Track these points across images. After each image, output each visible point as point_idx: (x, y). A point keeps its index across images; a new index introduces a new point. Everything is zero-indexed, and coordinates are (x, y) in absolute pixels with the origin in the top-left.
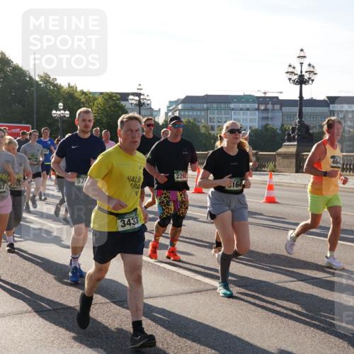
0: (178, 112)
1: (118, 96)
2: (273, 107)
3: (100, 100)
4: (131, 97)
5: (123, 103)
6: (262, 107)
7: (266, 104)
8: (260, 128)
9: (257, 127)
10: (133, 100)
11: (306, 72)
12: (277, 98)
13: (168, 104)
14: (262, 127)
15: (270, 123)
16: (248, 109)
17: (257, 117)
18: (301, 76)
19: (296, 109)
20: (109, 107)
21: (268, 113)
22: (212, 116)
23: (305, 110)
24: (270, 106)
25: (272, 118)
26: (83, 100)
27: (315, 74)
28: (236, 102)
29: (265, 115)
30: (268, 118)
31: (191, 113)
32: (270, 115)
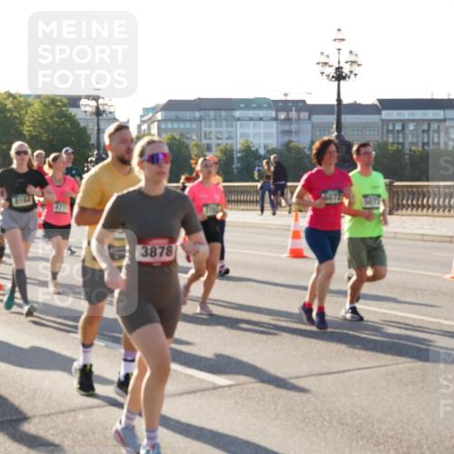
0: (156, 124)
1: (66, 101)
2: (299, 115)
3: (37, 106)
4: (83, 102)
5: (72, 111)
6: (282, 116)
7: (288, 110)
8: (280, 148)
9: (275, 146)
10: (87, 106)
11: (347, 62)
12: (304, 102)
13: (141, 112)
14: (282, 145)
15: (294, 138)
16: (261, 119)
17: (274, 130)
18: (339, 69)
19: (332, 118)
20: (52, 117)
21: (291, 124)
22: (207, 130)
23: (346, 119)
24: (293, 114)
25: (297, 132)
26: (10, 106)
27: (359, 65)
28: (242, 109)
29: (286, 128)
30: (289, 132)
31: (176, 126)
32: (294, 127)
